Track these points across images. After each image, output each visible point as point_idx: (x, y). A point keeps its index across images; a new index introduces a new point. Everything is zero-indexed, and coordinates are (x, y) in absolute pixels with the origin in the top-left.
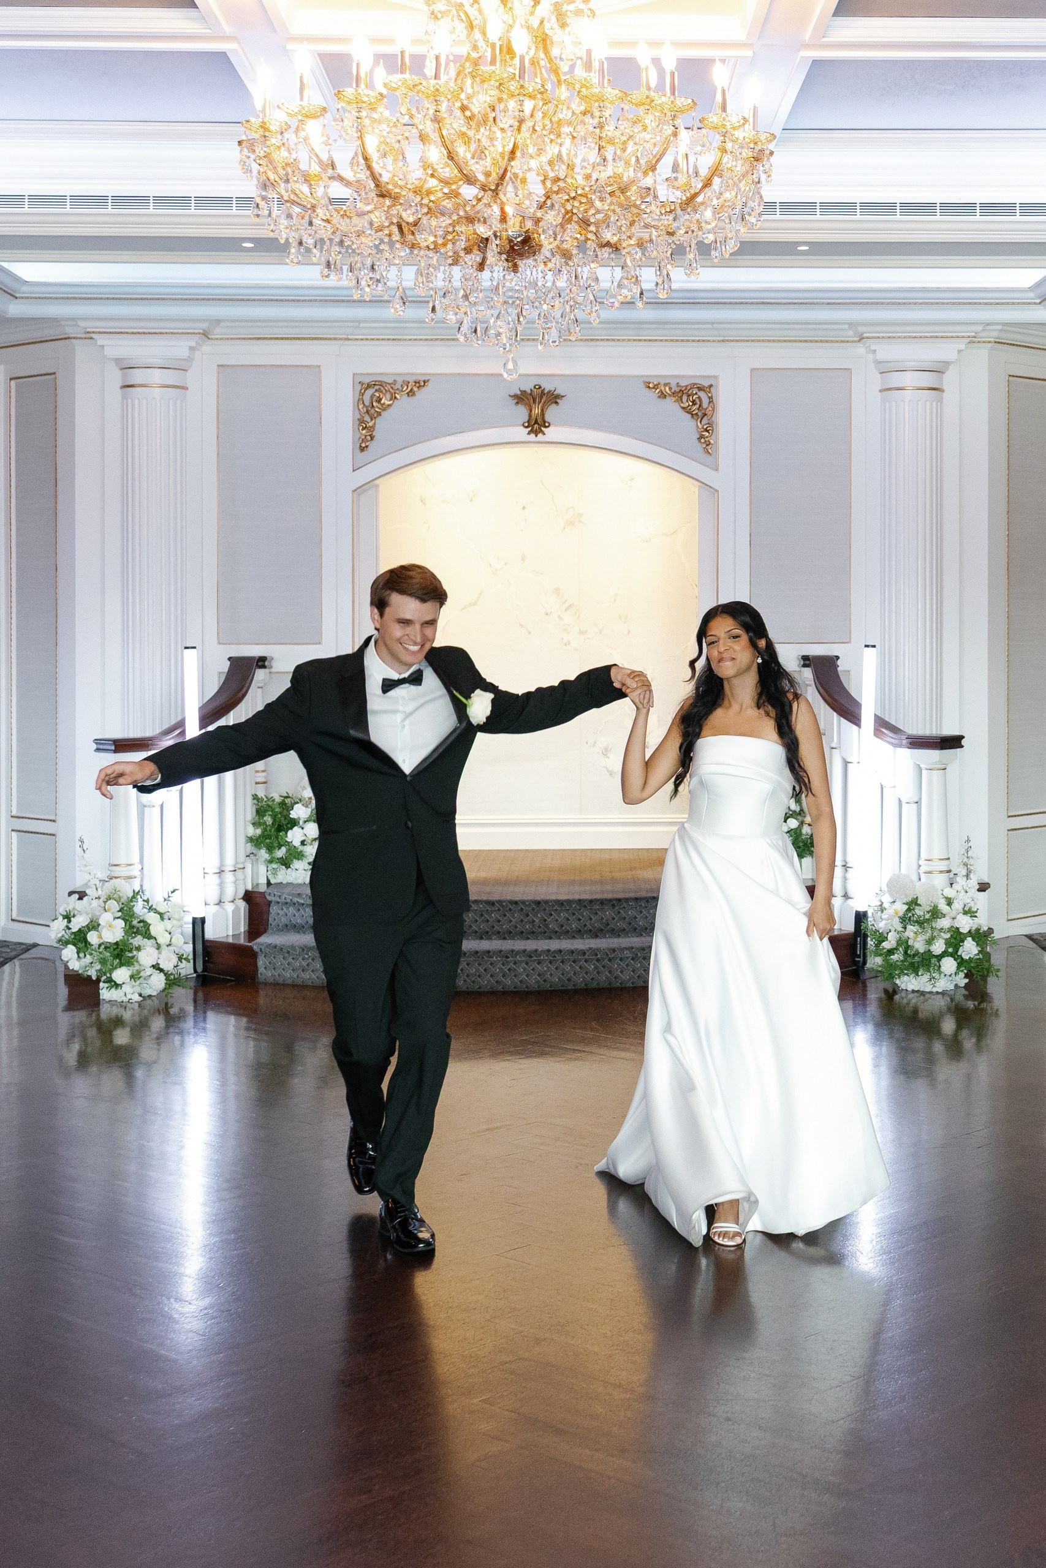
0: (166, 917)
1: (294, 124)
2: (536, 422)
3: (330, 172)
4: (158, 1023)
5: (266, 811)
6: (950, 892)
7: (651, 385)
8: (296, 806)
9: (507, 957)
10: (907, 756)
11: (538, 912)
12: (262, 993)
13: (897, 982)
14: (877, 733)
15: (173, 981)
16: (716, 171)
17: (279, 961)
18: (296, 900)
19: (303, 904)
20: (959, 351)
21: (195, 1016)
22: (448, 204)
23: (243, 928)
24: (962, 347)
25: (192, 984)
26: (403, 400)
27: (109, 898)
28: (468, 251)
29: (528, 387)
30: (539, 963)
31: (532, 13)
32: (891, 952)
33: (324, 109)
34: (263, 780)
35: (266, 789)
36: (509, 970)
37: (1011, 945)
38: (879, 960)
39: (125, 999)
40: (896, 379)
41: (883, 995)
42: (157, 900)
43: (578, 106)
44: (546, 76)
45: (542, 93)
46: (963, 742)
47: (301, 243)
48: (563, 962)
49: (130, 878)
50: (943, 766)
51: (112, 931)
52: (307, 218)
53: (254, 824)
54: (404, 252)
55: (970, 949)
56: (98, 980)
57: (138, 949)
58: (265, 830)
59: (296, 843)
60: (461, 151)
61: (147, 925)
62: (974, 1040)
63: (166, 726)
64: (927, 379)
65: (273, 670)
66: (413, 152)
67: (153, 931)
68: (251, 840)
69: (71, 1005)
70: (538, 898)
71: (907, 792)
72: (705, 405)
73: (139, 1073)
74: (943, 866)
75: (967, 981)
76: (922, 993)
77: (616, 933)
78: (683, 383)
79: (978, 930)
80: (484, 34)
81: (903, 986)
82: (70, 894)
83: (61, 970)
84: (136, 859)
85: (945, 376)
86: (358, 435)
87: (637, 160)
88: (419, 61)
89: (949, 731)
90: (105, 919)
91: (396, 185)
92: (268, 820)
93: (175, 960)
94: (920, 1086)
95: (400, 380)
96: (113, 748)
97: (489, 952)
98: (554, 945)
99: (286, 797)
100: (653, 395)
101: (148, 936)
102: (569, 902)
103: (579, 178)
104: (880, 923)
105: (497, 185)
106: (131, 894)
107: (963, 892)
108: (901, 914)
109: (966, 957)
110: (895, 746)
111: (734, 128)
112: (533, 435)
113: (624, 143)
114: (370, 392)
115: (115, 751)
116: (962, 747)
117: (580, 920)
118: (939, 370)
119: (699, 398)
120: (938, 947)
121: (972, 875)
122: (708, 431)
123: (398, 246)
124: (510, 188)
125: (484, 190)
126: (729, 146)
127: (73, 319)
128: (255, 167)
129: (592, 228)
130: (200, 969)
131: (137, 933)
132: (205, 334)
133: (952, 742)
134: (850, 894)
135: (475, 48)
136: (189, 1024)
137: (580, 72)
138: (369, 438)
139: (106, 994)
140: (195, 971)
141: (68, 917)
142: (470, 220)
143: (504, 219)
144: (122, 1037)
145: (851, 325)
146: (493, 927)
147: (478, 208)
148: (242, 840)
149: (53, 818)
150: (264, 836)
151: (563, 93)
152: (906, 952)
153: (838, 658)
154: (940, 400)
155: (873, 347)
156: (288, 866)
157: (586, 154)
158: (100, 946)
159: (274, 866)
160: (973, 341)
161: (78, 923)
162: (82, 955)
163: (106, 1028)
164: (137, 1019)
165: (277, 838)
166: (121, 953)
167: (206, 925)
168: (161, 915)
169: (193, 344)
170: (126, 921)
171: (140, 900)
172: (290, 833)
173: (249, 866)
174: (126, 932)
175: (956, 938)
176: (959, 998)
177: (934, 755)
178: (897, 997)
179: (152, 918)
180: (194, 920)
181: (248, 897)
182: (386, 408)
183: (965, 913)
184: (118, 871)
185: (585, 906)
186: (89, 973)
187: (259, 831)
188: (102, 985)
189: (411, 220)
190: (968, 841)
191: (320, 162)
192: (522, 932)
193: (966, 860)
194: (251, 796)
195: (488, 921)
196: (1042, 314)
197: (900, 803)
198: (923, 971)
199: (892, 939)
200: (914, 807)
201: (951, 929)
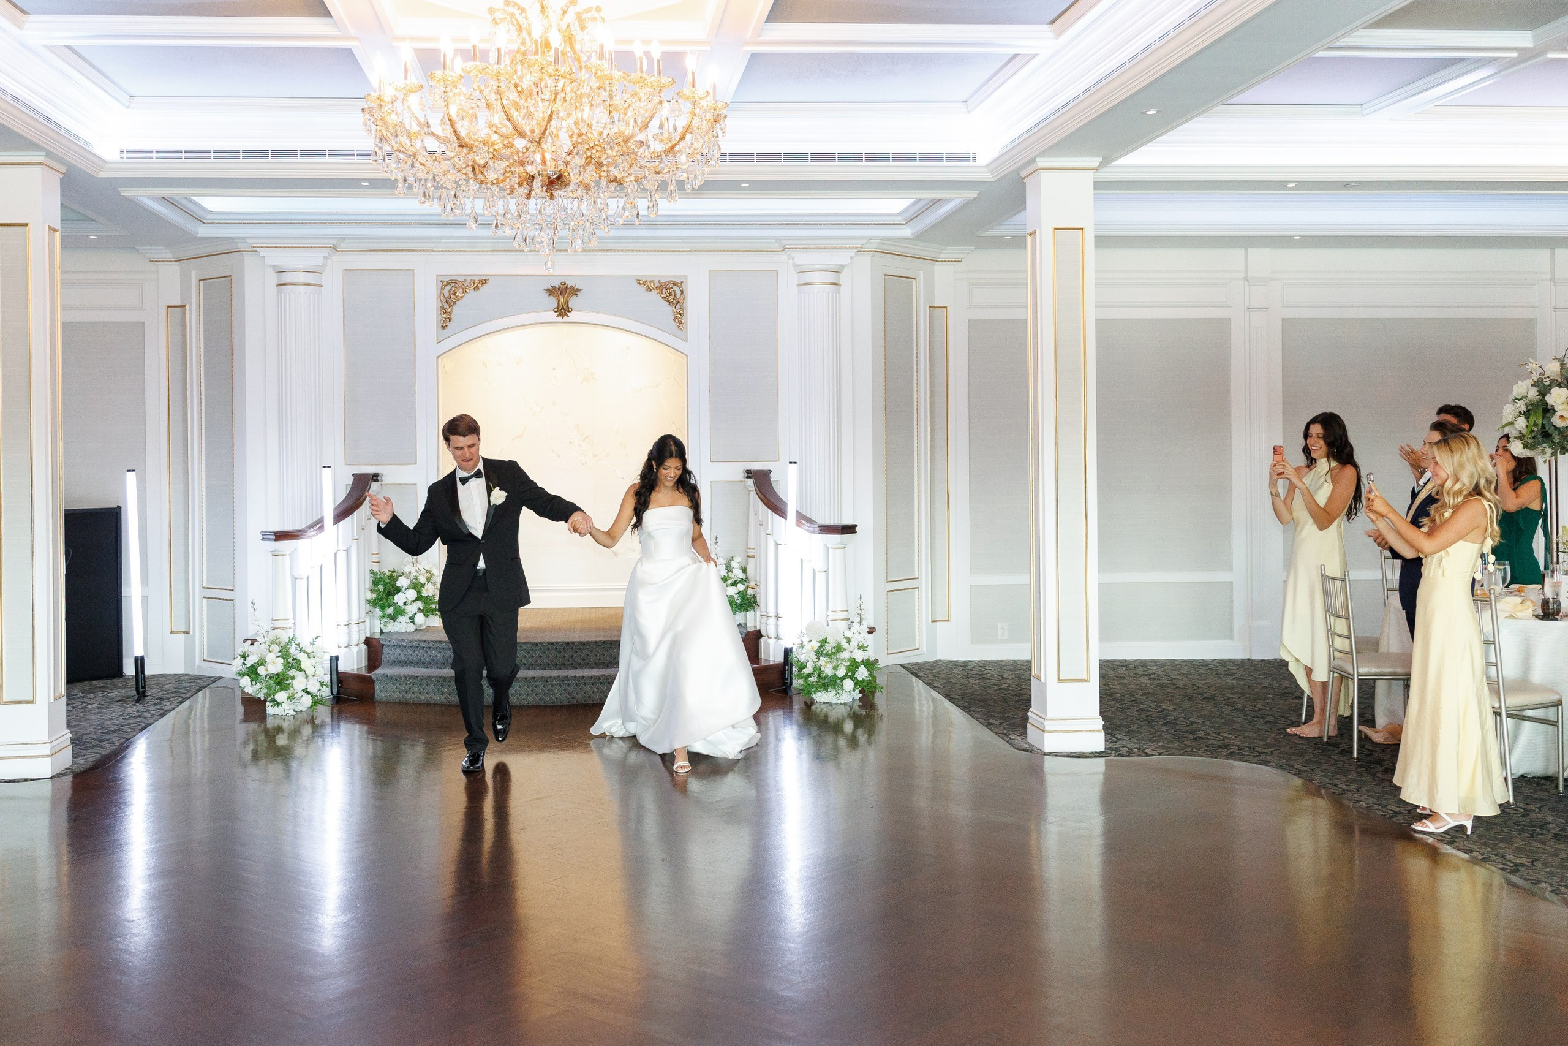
0: (311, 656)
1: (400, 96)
2: (563, 308)
3: (426, 129)
4: (307, 730)
5: (380, 581)
6: (848, 634)
7: (641, 282)
8: (400, 578)
9: (547, 681)
10: (818, 538)
11: (567, 650)
12: (378, 709)
13: (814, 696)
14: (798, 523)
15: (317, 701)
16: (688, 129)
17: (390, 686)
18: (400, 643)
19: (405, 647)
20: (851, 258)
21: (332, 724)
22: (506, 152)
23: (364, 663)
24: (853, 254)
25: (329, 703)
26: (471, 293)
27: (272, 643)
28: (520, 184)
29: (557, 284)
30: (568, 686)
31: (562, 19)
32: (809, 676)
33: (422, 86)
34: (377, 560)
35: (379, 566)
36: (548, 690)
37: (890, 671)
38: (801, 681)
39: (284, 714)
40: (808, 277)
41: (803, 706)
42: (305, 643)
43: (594, 84)
44: (571, 63)
45: (570, 74)
46: (857, 529)
47: (405, 180)
48: (585, 685)
49: (286, 629)
50: (843, 546)
51: (275, 666)
52: (409, 162)
53: (371, 591)
54: (473, 185)
55: (862, 673)
56: (265, 701)
57: (293, 678)
58: (379, 595)
59: (401, 604)
60: (515, 114)
61: (298, 662)
62: (866, 736)
63: (309, 523)
64: (830, 277)
65: (383, 483)
66: (483, 116)
67: (303, 666)
68: (369, 602)
69: (247, 719)
70: (568, 640)
71: (820, 565)
72: (678, 296)
73: (294, 764)
74: (844, 615)
75: (861, 695)
76: (831, 704)
78: (663, 280)
79: (868, 660)
80: (529, 34)
81: (817, 699)
82: (245, 641)
83: (239, 694)
84: (290, 616)
85: (842, 275)
86: (440, 318)
87: (636, 121)
88: (485, 54)
89: (847, 521)
90: (270, 657)
91: (471, 139)
92: (381, 587)
93: (318, 685)
94: (830, 766)
95: (469, 279)
96: (274, 537)
97: (534, 678)
98: (579, 673)
99: (393, 572)
100: (643, 289)
101: (300, 669)
102: (589, 643)
103: (595, 134)
104: (799, 655)
105: (540, 138)
106: (287, 640)
107: (857, 633)
108: (816, 649)
109: (860, 679)
110: (810, 532)
111: (700, 99)
112: (560, 317)
113: (626, 109)
114: (448, 288)
115: (275, 540)
116: (856, 532)
117: (596, 655)
118: (837, 271)
119: (674, 291)
120: (841, 672)
121: (863, 622)
122: (680, 314)
123: (471, 181)
124: (549, 140)
125: (532, 142)
126: (697, 111)
127: (243, 238)
128: (374, 127)
129: (605, 168)
130: (335, 692)
131: (292, 667)
132: (334, 248)
133: (849, 529)
134: (780, 636)
135: (523, 43)
136: (328, 730)
137: (595, 60)
138: (448, 320)
139: (271, 710)
140: (332, 694)
141: (244, 657)
142: (521, 163)
143: (544, 162)
144: (282, 740)
145: (777, 239)
146: (537, 661)
147: (527, 154)
148: (363, 602)
149: (232, 588)
150: (379, 599)
151: (584, 75)
152: (819, 676)
153: (770, 471)
154: (838, 292)
155: (792, 255)
156: (395, 620)
157: (600, 116)
158: (266, 676)
159: (386, 620)
160: (860, 250)
161: (250, 661)
162: (254, 683)
163: (271, 735)
164: (292, 727)
165: (387, 600)
166: (281, 681)
167: (339, 662)
168: (308, 654)
169: (326, 255)
170: (284, 659)
171: (293, 644)
172: (396, 597)
173: (368, 620)
174: (285, 667)
175: (854, 666)
176: (856, 707)
177: (837, 538)
178: (813, 707)
179: (302, 657)
180: (331, 658)
181: (368, 642)
182: (459, 299)
183: (859, 648)
184: (278, 624)
185: (600, 646)
186: (259, 696)
187: (375, 596)
188: (268, 704)
189: (482, 162)
190: (861, 598)
191: (419, 124)
192: (557, 664)
193: (859, 611)
194: (369, 572)
195: (533, 657)
196: (907, 232)
197: (814, 572)
198: (831, 689)
199: (810, 666)
200: (824, 575)
201: (849, 660)
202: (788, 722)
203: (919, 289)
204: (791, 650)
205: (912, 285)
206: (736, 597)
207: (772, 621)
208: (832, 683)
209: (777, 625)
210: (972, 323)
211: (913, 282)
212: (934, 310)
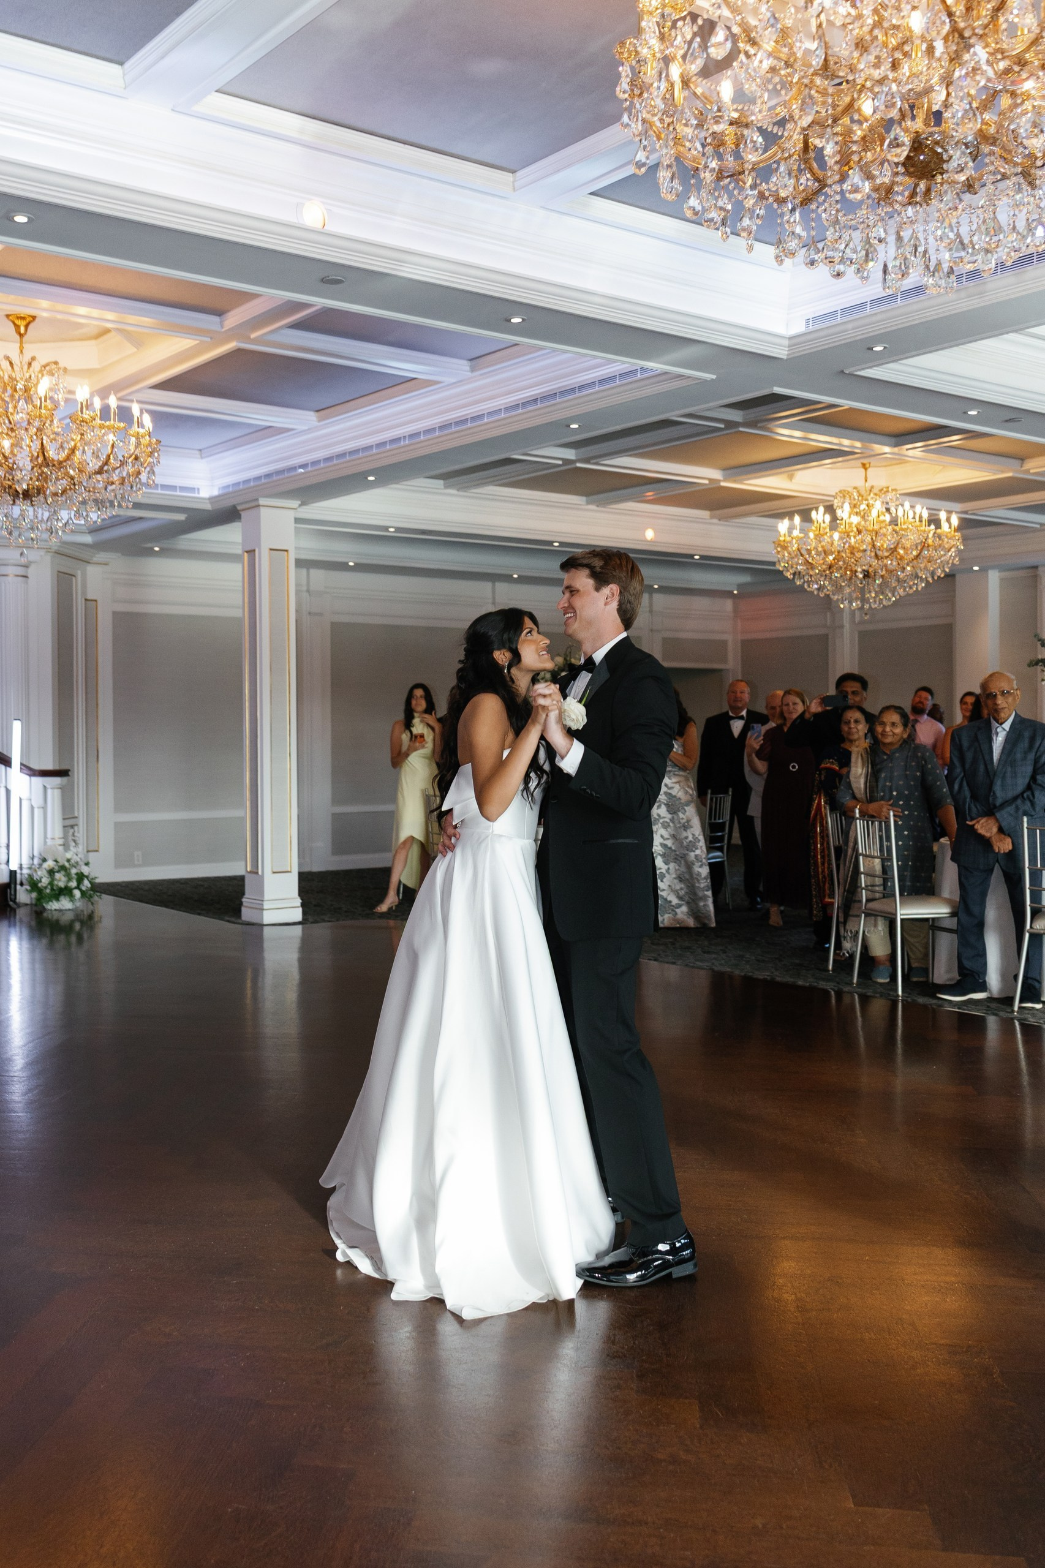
10: (38, 781)
13: (45, 906)
14: (20, 771)
20: (40, 557)
40: (3, 570)
41: (32, 915)
46: (71, 772)
50: (59, 787)
55: (86, 884)
62: (88, 934)
64: (20, 571)
71: (37, 801)
74: (61, 841)
76: (60, 911)
79: (90, 875)
81: (49, 908)
85: (29, 569)
109: (84, 889)
110: (30, 776)
116: (71, 775)
118: (27, 566)
120: (73, 884)
133: (65, 773)
154: (27, 583)
160: (48, 551)
175: (80, 878)
177: (57, 781)
178: (45, 915)
196: (88, 539)
197: (32, 808)
198: (62, 898)
199: (45, 881)
200: (41, 810)
201: (77, 874)
202: (12, 930)
203: (78, 584)
204: (15, 871)
205: (72, 580)
208: (66, 892)
210: (115, 614)
211: (74, 578)
212: (88, 602)
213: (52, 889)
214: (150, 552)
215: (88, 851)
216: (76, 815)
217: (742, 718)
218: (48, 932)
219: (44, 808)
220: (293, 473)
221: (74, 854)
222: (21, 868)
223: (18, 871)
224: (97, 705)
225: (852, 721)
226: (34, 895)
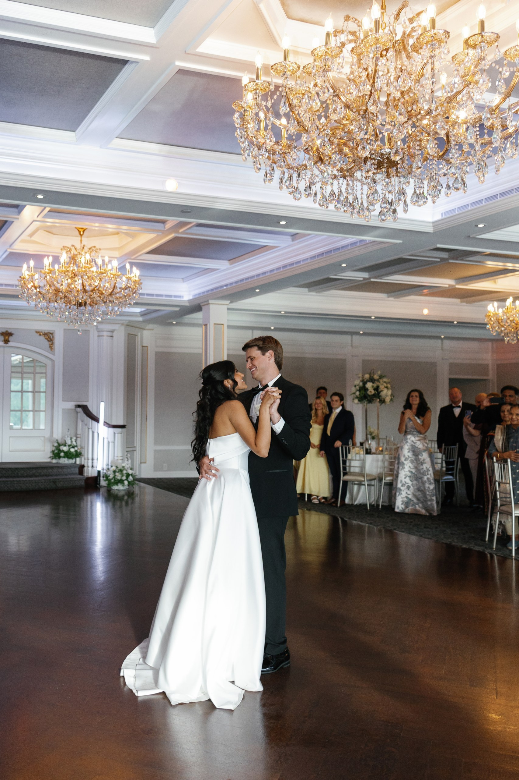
2: (6, 341)
6: (123, 465)
7: (37, 332)
10: (112, 430)
13: (112, 487)
14: (103, 425)
24: (120, 326)
29: (5, 331)
40: (102, 334)
41: (106, 491)
50: (121, 433)
55: (131, 478)
62: (131, 501)
64: (109, 334)
71: (111, 439)
72: (51, 337)
74: (121, 458)
75: (129, 487)
76: (118, 490)
77: (36, 476)
78: (46, 332)
79: (133, 474)
81: (113, 489)
85: (114, 333)
100: (38, 335)
104: (105, 473)
108: (113, 470)
109: (130, 481)
110: (108, 427)
112: (5, 344)
116: (126, 428)
118: (112, 332)
120: (124, 478)
122: (52, 345)
133: (122, 426)
134: (94, 467)
153: (88, 406)
154: (112, 339)
160: (123, 324)
175: (128, 475)
176: (128, 491)
177: (119, 430)
178: (112, 491)
183: (129, 469)
193: (126, 456)
196: (141, 319)
197: (109, 442)
198: (119, 484)
199: (111, 476)
200: (113, 443)
201: (126, 473)
202: (98, 498)
203: (138, 339)
204: (100, 471)
205: (135, 337)
206: (74, 453)
207: (90, 461)
208: (121, 481)
209: (93, 463)
210: (157, 353)
211: (137, 337)
212: (144, 348)
213: (115, 480)
214: (171, 324)
215: (141, 463)
216: (135, 445)
217: (459, 407)
218: (112, 500)
219: (114, 442)
220: (222, 289)
221: (127, 464)
222: (103, 469)
223: (102, 471)
224: (147, 395)
225: (506, 411)
226: (107, 482)
